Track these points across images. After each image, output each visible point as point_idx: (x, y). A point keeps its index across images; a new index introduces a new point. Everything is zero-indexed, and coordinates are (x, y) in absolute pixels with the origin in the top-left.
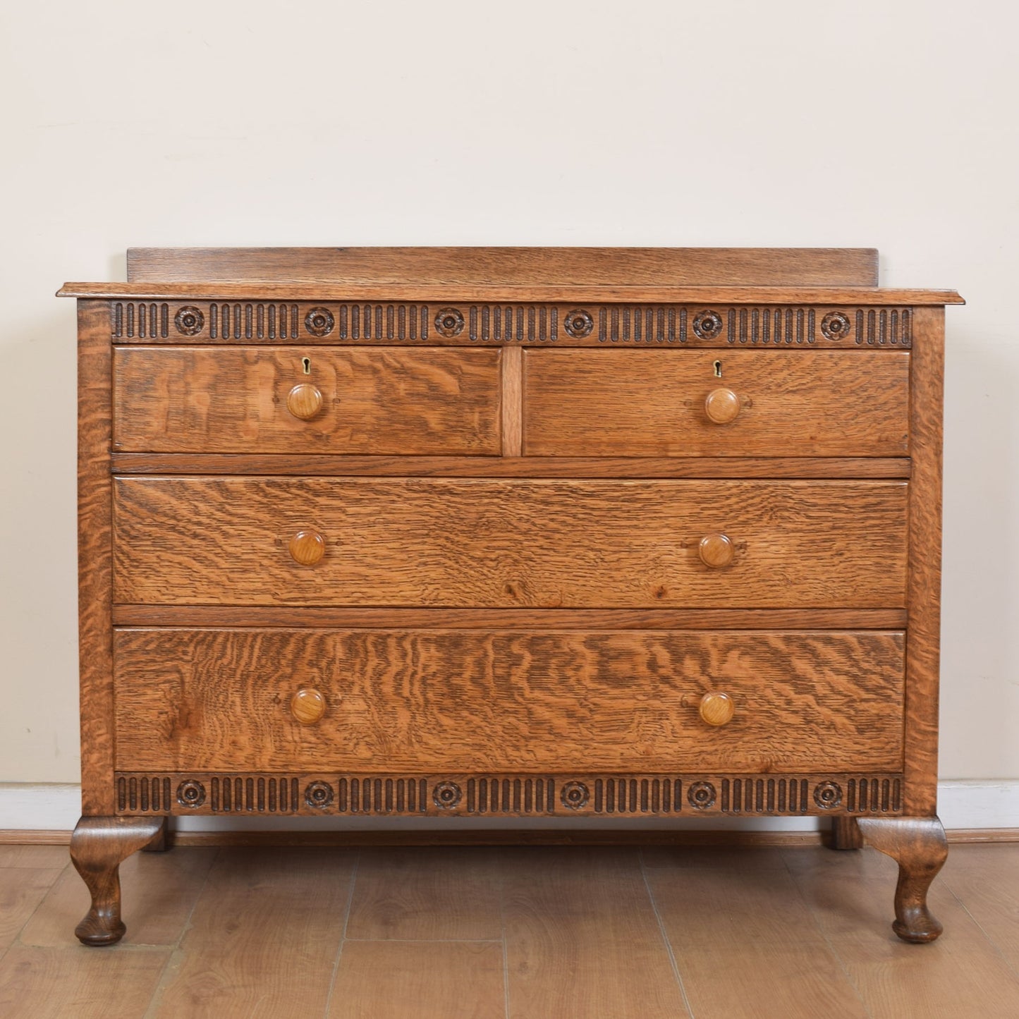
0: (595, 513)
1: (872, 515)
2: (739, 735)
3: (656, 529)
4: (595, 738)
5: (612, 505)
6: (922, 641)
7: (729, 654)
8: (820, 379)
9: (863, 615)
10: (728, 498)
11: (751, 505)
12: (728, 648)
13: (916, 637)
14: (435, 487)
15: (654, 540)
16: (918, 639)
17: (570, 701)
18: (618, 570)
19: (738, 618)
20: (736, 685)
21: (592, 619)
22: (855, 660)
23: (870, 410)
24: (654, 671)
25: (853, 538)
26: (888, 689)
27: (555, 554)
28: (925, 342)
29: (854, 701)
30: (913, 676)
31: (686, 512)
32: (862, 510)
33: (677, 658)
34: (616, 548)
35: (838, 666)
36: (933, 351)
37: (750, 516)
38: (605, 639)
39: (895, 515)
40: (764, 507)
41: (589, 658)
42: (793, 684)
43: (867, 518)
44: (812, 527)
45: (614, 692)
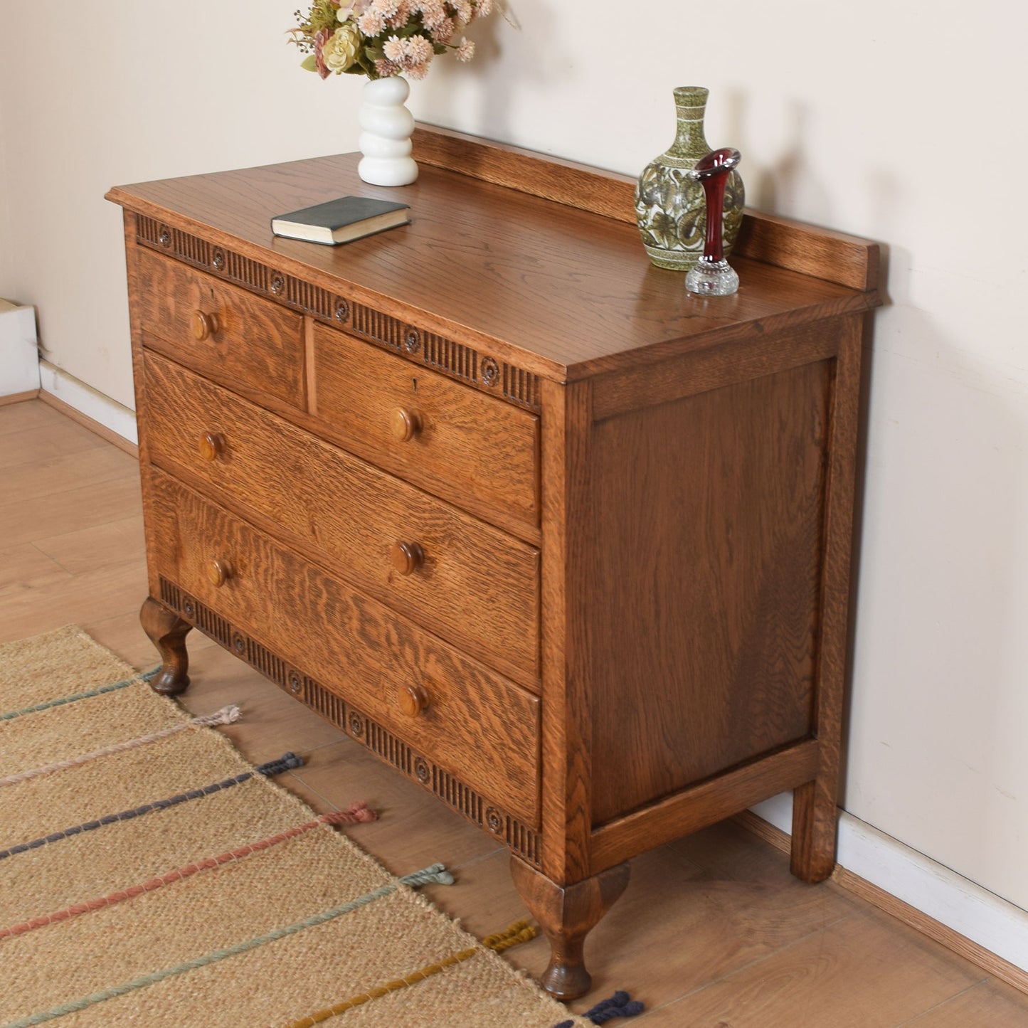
0: (353, 488)
1: (513, 574)
2: (439, 732)
3: (385, 518)
4: (361, 683)
5: (361, 485)
6: (552, 715)
7: (430, 656)
8: (475, 421)
9: (512, 668)
10: (424, 512)
11: (438, 525)
12: (429, 651)
13: (548, 708)
14: (274, 424)
15: (385, 531)
16: (550, 712)
17: (347, 644)
18: (366, 544)
19: (437, 626)
20: (434, 685)
21: (357, 579)
22: (505, 708)
23: (508, 469)
24: (390, 646)
25: (501, 590)
26: (526, 748)
27: (333, 512)
28: (550, 412)
29: (504, 745)
30: (547, 747)
31: (401, 512)
32: (505, 566)
33: (401, 643)
34: (366, 525)
35: (494, 706)
36: (555, 424)
37: (437, 535)
38: (363, 601)
39: (527, 582)
40: (445, 531)
41: (355, 613)
42: (468, 706)
43: (509, 575)
44: (475, 566)
45: (369, 650)
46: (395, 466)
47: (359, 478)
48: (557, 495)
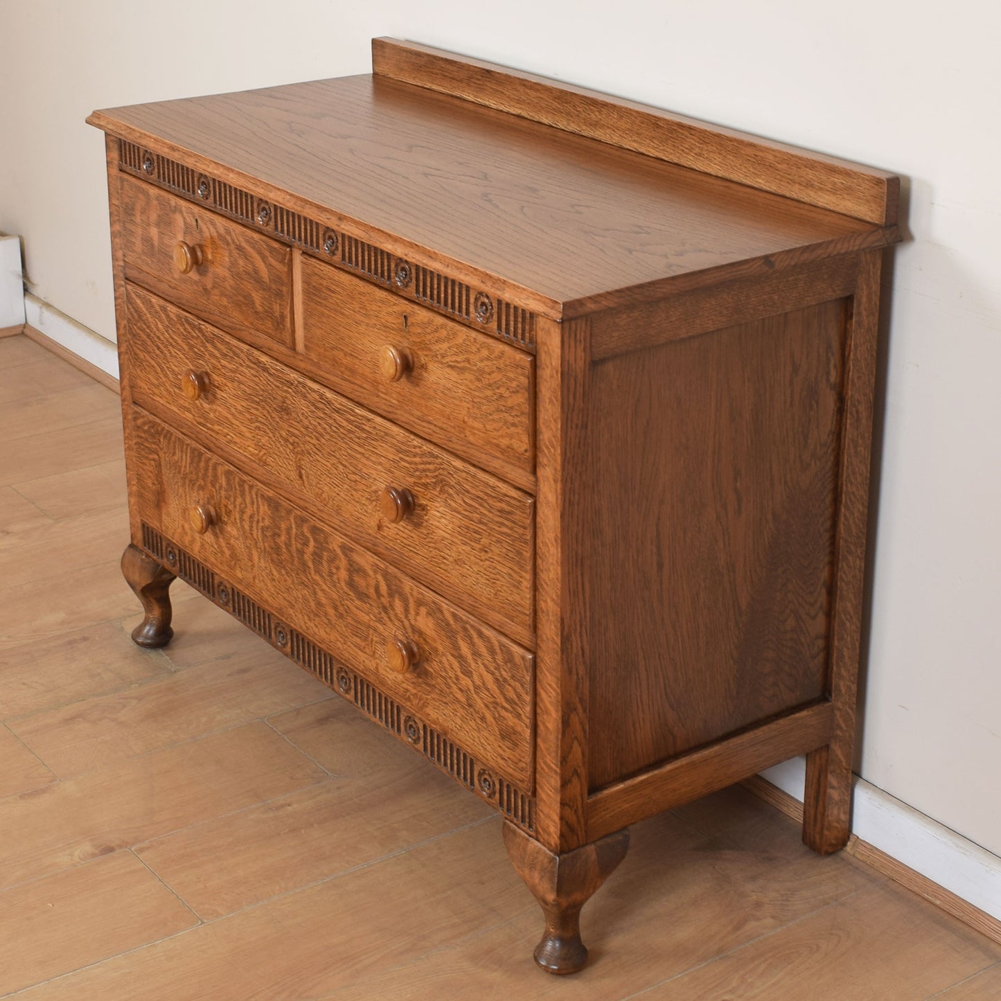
0: (342, 430)
1: (506, 522)
2: (429, 689)
3: (374, 463)
4: (349, 637)
5: (350, 427)
6: (547, 673)
7: (420, 608)
8: (468, 361)
9: (506, 622)
10: (415, 456)
11: (429, 470)
12: (420, 603)
13: (542, 665)
14: (260, 363)
15: (374, 474)
16: (544, 669)
17: (335, 596)
18: (355, 490)
19: (428, 577)
20: (425, 640)
21: (345, 527)
22: (498, 664)
23: (501, 411)
24: (379, 598)
25: (494, 539)
26: (519, 707)
27: (321, 456)
28: (546, 352)
29: (497, 704)
30: (541, 706)
31: (391, 457)
32: (499, 514)
33: (391, 595)
34: (354, 470)
35: (486, 662)
36: (551, 364)
37: (428, 481)
38: (351, 550)
39: (521, 531)
40: (436, 476)
41: (343, 563)
42: (459, 662)
43: (503, 524)
44: (466, 513)
45: (358, 602)
46: (384, 407)
47: (348, 420)
48: (553, 440)
